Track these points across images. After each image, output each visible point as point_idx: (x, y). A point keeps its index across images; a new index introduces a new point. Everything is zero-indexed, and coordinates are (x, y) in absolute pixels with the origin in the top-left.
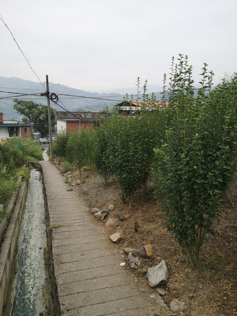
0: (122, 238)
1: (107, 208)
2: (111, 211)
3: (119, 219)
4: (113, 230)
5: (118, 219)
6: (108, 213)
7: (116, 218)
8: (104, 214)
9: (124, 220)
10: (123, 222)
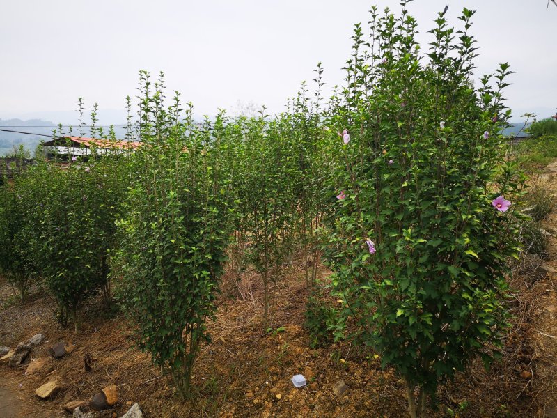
0: (60, 388)
1: (28, 343)
2: (38, 345)
3: (53, 357)
4: (42, 380)
5: (51, 357)
6: (30, 351)
7: (47, 356)
8: (22, 355)
9: (63, 356)
10: (63, 361)
